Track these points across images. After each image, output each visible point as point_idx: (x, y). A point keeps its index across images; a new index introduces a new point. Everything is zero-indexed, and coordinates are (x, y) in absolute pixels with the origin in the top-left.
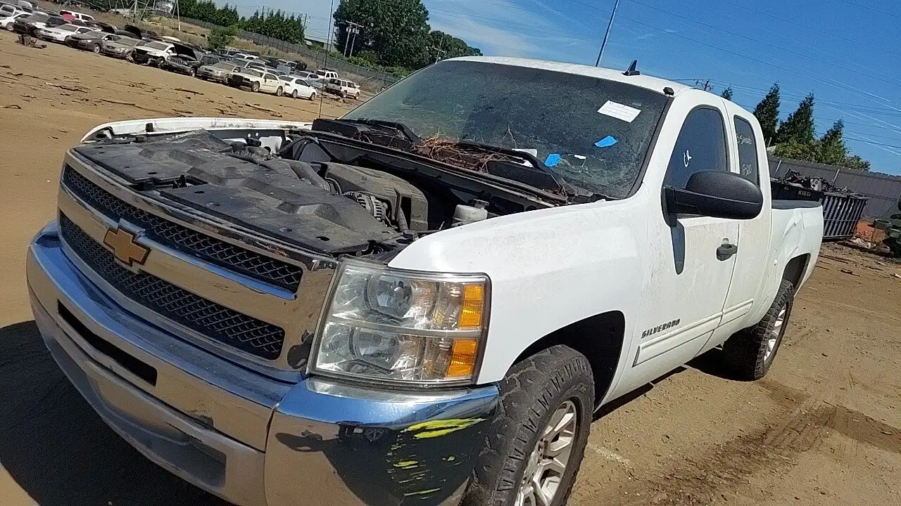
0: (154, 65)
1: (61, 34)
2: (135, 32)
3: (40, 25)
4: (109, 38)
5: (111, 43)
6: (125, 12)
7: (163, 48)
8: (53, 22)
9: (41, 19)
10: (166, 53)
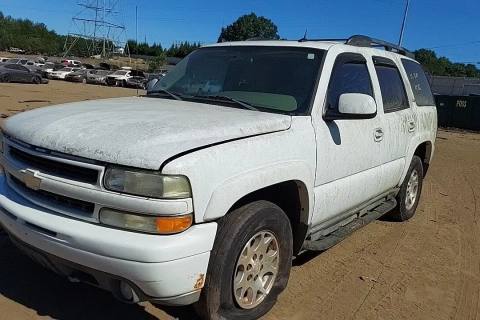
0: (120, 86)
1: (63, 74)
2: (106, 67)
3: (49, 70)
4: (91, 72)
5: (92, 75)
6: (98, 57)
7: (124, 74)
8: (57, 67)
9: (49, 66)
10: (126, 77)
